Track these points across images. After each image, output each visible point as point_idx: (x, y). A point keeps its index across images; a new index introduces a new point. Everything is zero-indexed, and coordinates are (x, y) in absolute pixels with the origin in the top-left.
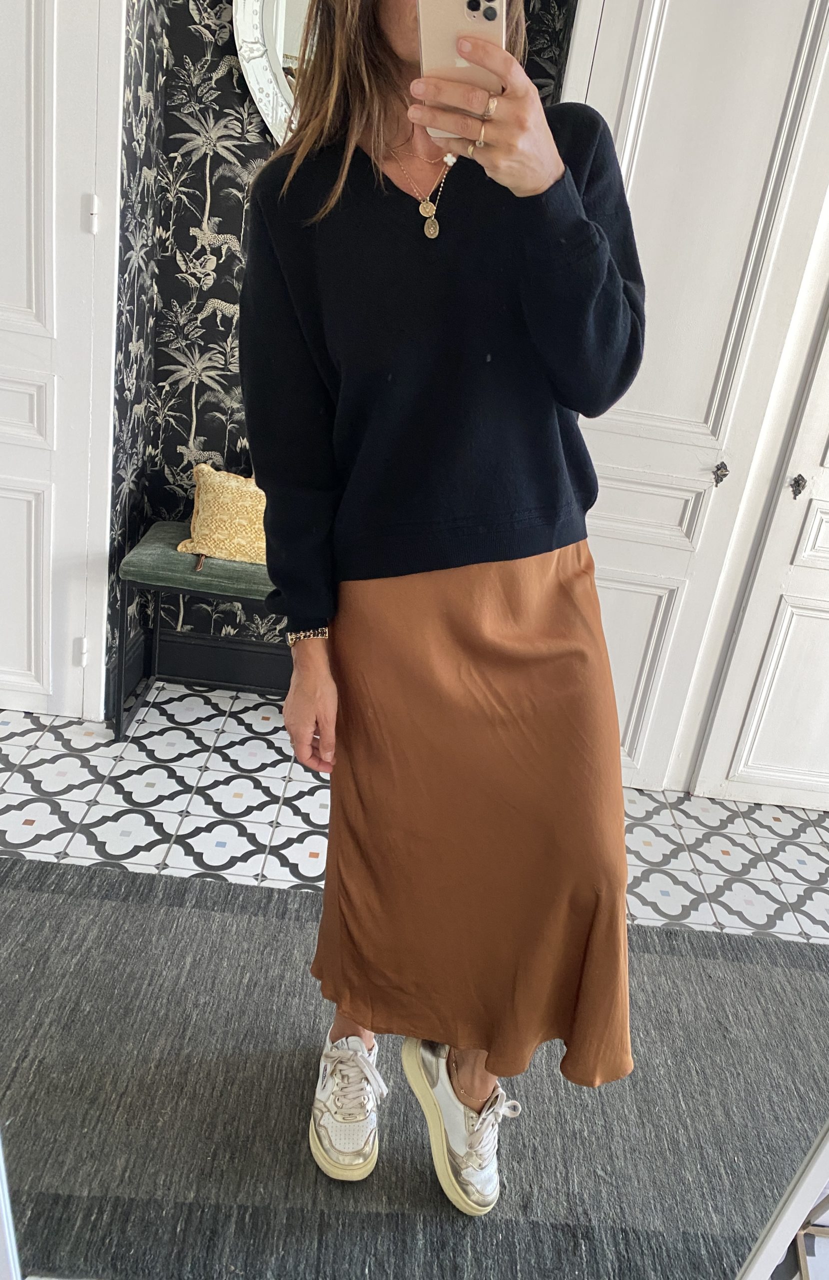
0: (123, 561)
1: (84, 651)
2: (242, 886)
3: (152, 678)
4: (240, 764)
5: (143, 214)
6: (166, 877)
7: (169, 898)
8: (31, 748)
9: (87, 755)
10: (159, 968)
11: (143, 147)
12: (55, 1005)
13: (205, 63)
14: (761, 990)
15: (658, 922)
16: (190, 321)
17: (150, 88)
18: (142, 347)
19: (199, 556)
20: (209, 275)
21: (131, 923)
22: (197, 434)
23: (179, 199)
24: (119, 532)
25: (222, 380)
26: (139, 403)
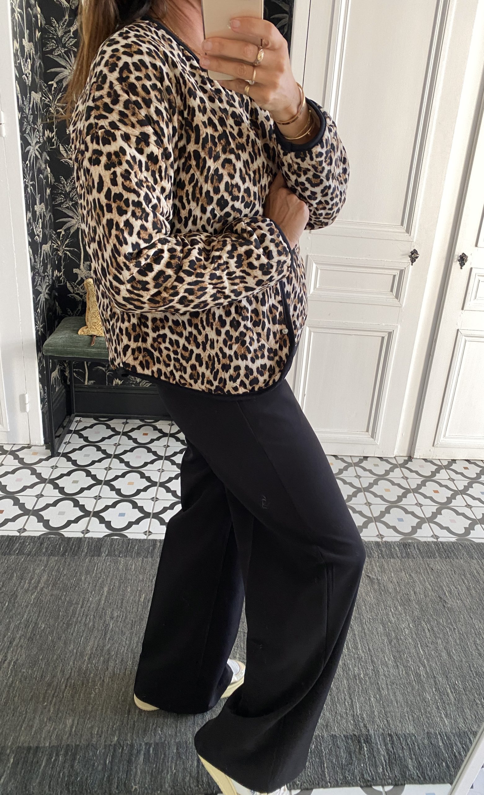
0: (45, 344)
1: (27, 401)
2: (137, 540)
3: (73, 415)
4: (131, 464)
5: (35, 122)
6: (89, 538)
7: (91, 551)
9: (34, 467)
10: (87, 596)
11: (30, 79)
12: (22, 626)
13: (65, 21)
14: (464, 575)
15: (397, 538)
17: (30, 40)
18: (44, 208)
19: (92, 336)
21: (68, 570)
22: (84, 261)
23: (58, 111)
24: (42, 326)
26: (46, 244)
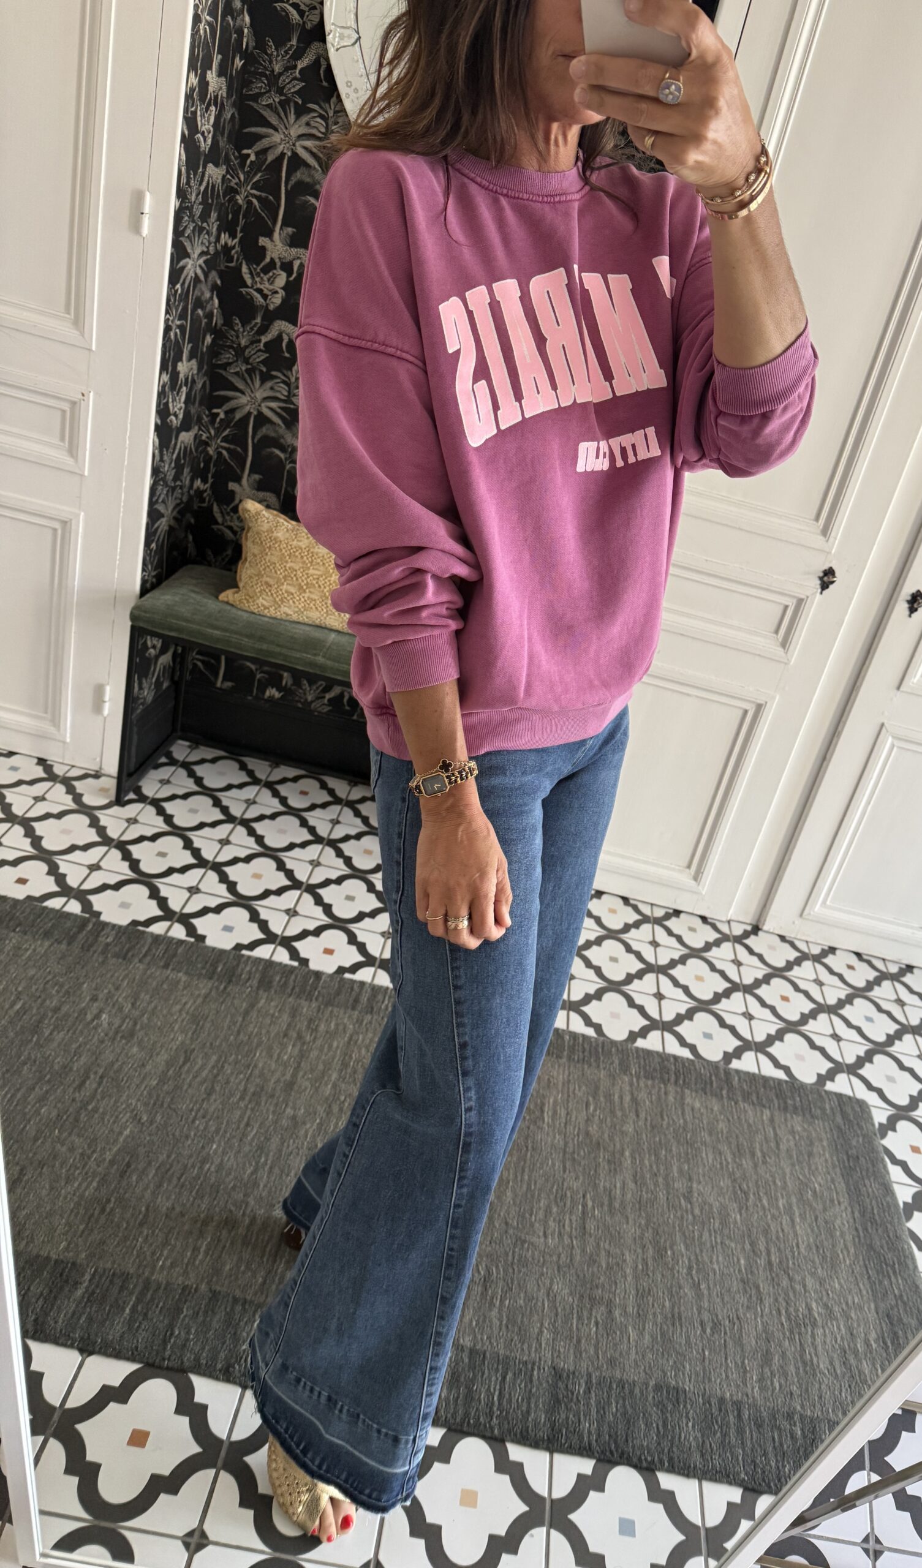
1: (107, 698)
4: (266, 841)
5: (205, 216)
8: (39, 799)
9: (98, 813)
11: (209, 141)
13: (290, 49)
16: (252, 343)
17: (221, 73)
18: (195, 367)
20: (276, 292)
22: (252, 471)
23: (250, 203)
24: (154, 573)
25: (284, 414)
26: (188, 430)
